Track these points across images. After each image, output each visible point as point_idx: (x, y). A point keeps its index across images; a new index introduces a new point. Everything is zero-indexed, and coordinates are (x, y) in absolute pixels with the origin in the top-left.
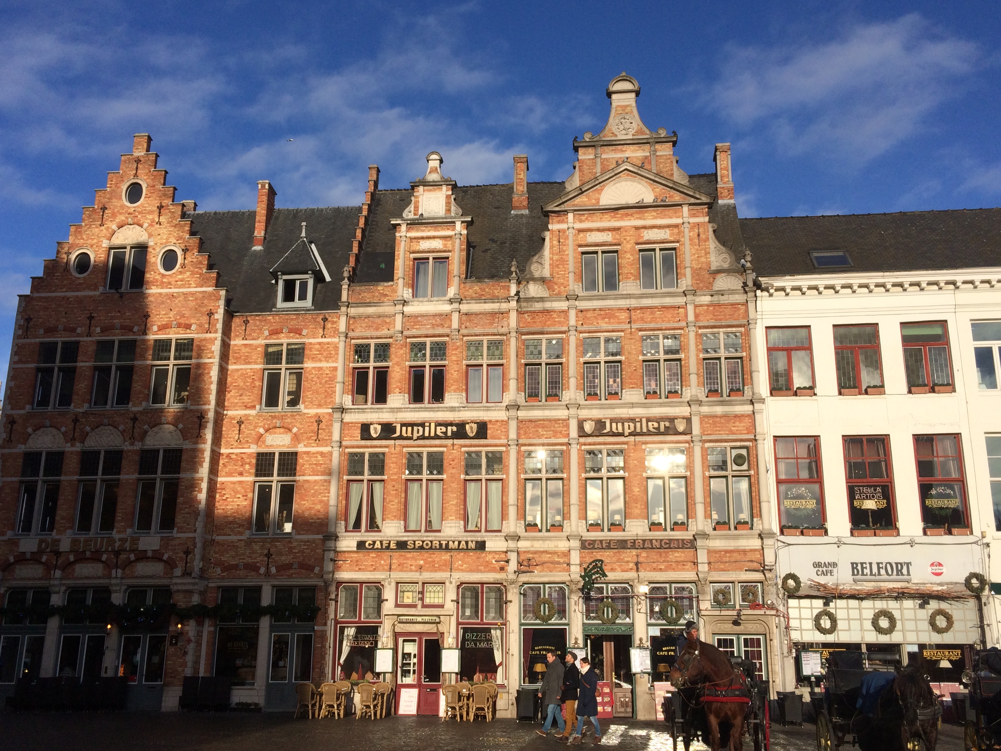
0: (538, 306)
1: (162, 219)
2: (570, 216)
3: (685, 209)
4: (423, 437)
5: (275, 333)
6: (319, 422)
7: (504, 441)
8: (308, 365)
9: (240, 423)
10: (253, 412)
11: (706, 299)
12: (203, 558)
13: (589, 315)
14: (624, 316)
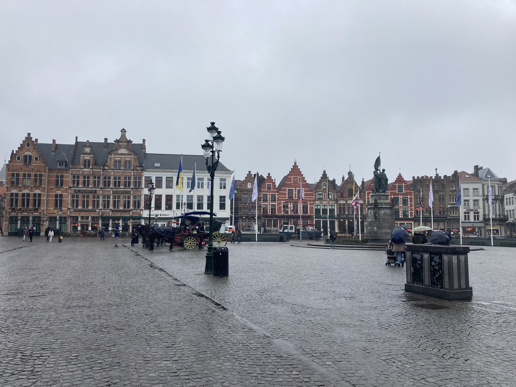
0: (106, 171)
1: (34, 151)
2: (113, 155)
3: (133, 155)
4: (85, 193)
5: (57, 173)
6: (66, 189)
7: (99, 194)
8: (64, 179)
9: (52, 189)
10: (54, 187)
11: (136, 171)
12: (46, 212)
13: (115, 173)
14: (121, 173)
